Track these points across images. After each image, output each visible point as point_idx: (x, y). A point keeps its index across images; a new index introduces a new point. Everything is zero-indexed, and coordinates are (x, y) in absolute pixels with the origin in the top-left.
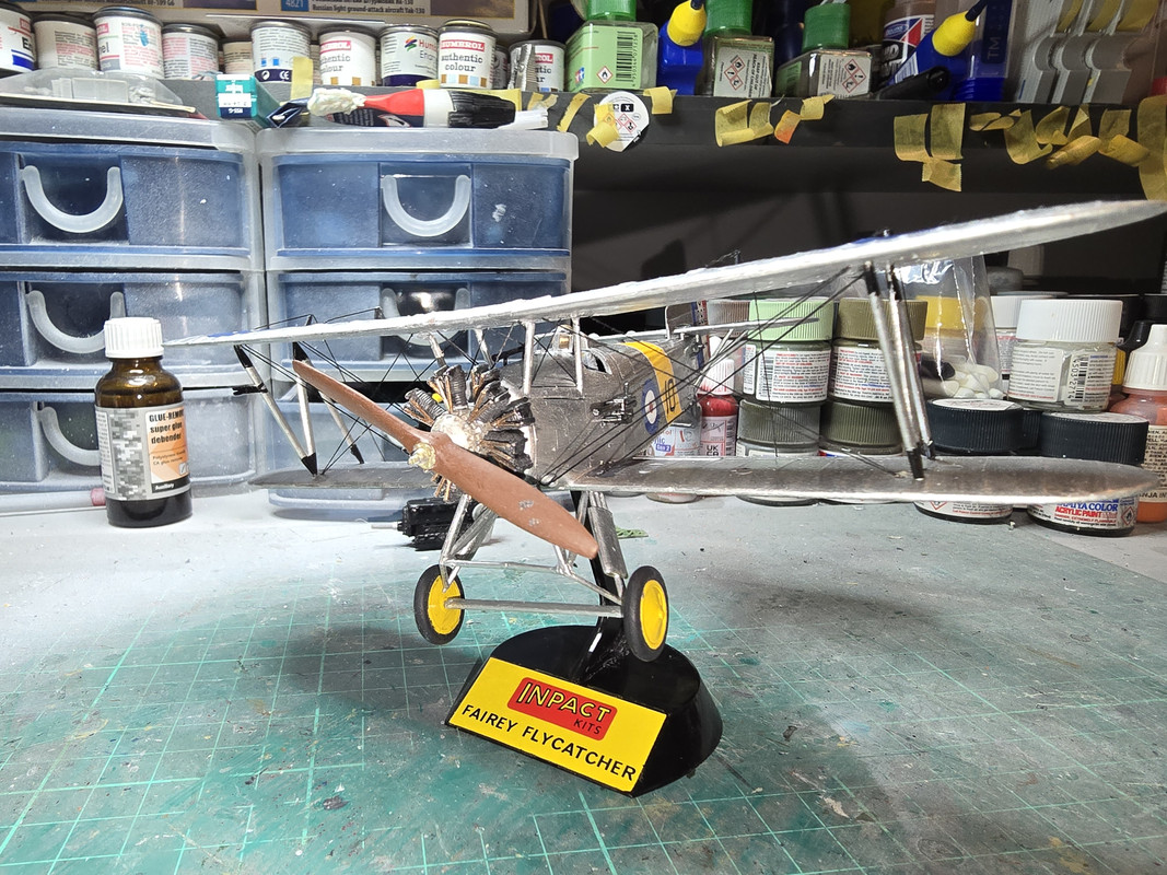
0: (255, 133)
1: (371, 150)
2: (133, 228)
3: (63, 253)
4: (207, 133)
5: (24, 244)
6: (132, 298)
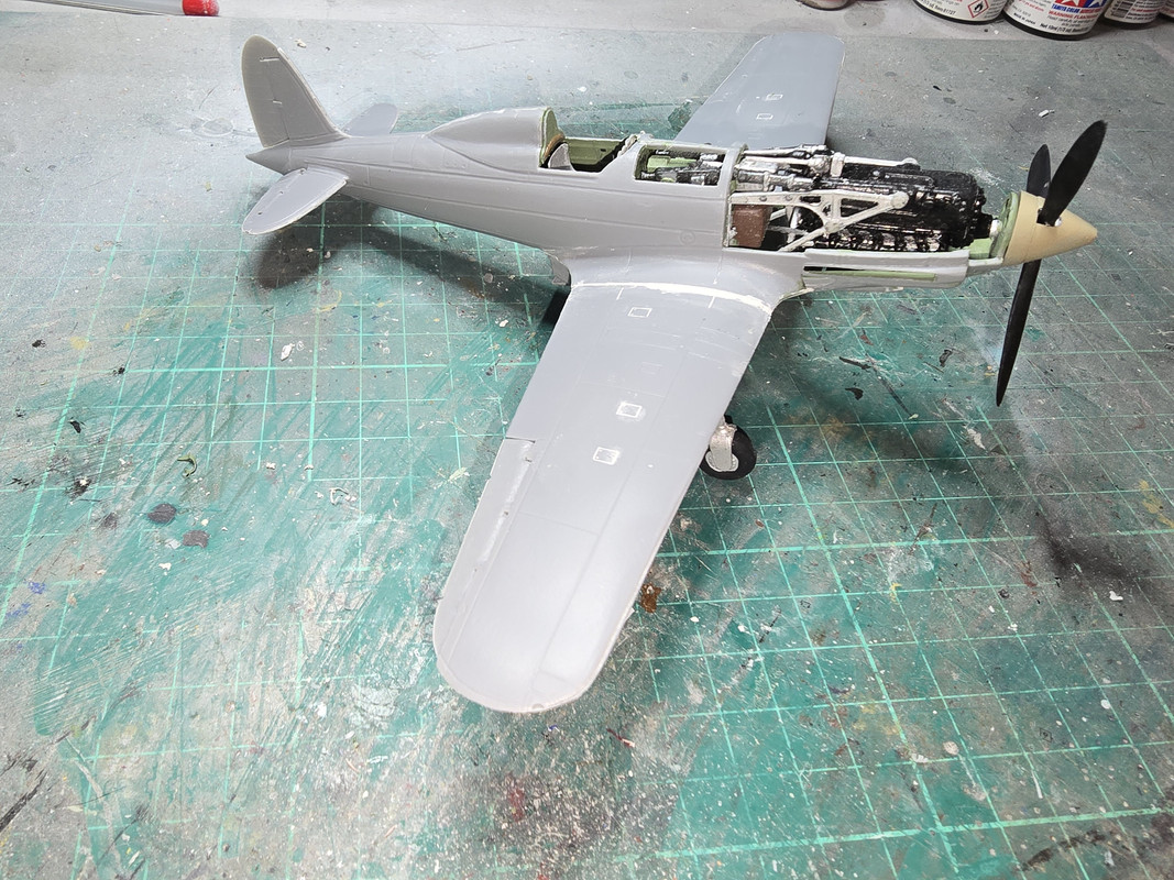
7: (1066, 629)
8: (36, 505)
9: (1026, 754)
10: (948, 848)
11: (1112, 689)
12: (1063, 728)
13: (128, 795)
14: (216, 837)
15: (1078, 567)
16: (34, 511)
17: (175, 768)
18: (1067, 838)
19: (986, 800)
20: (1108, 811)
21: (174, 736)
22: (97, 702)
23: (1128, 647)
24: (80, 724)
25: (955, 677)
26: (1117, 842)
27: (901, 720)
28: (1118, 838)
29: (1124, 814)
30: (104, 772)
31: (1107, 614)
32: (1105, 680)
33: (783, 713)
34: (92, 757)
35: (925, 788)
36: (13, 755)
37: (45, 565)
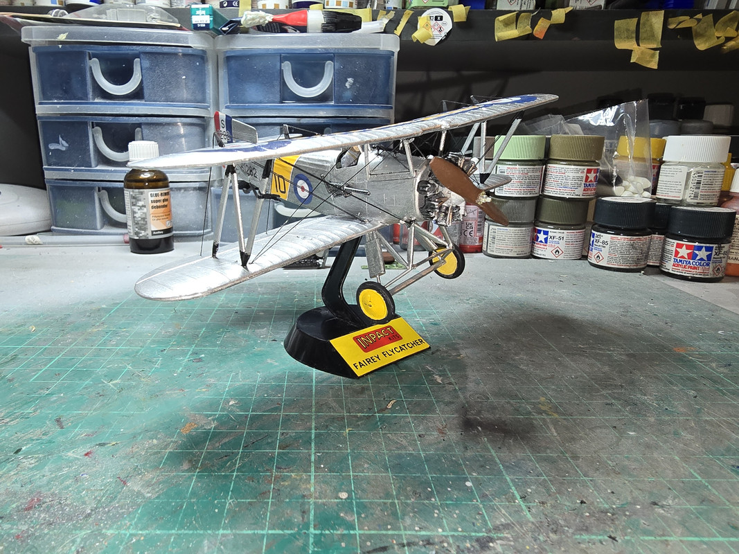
0: (214, 38)
1: (276, 47)
2: (146, 92)
3: (110, 106)
4: (186, 38)
5: (91, 101)
6: (146, 131)
7: (458, 451)
9: (396, 501)
10: (311, 540)
11: (476, 478)
12: (432, 491)
15: (480, 428)
18: (405, 542)
19: (354, 520)
20: (443, 531)
23: (498, 461)
25: (366, 466)
26: (444, 547)
27: (316, 482)
28: (446, 545)
29: (456, 534)
31: (490, 448)
32: (474, 474)
33: (237, 476)
35: (313, 512)
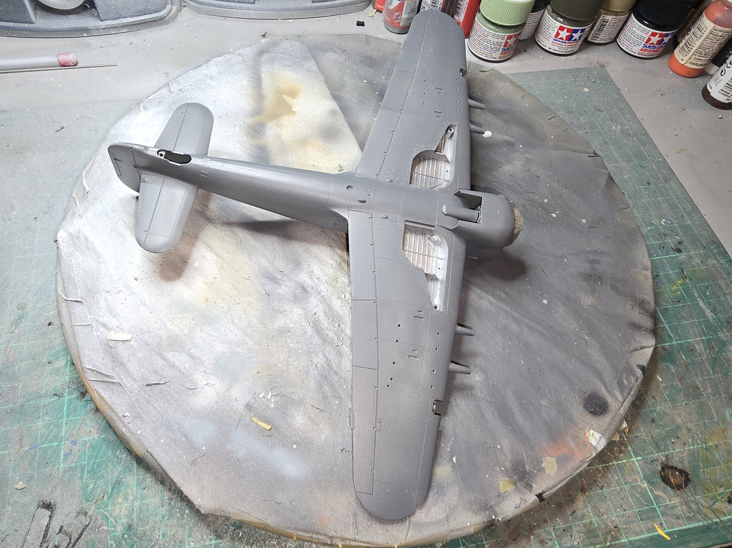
8: (66, 405)
13: (124, 521)
14: (159, 532)
16: (65, 408)
17: (140, 509)
21: (138, 497)
22: (107, 487)
24: (102, 495)
30: (114, 513)
34: (108, 509)
36: (78, 511)
37: (74, 432)
